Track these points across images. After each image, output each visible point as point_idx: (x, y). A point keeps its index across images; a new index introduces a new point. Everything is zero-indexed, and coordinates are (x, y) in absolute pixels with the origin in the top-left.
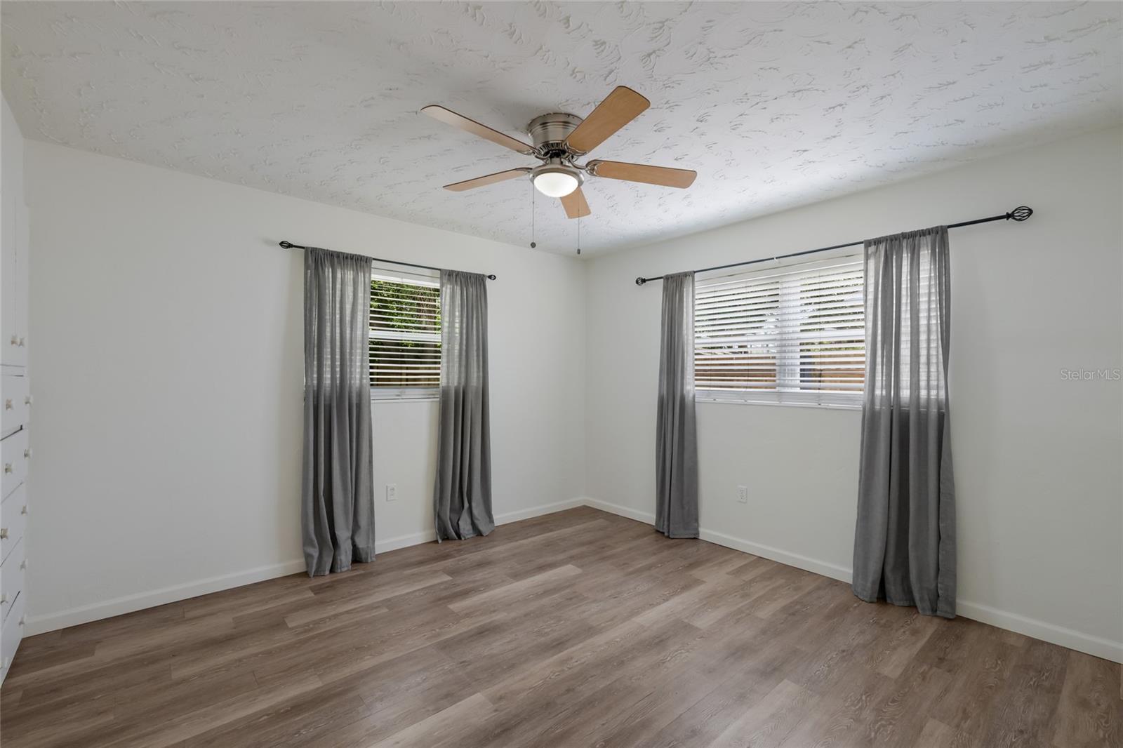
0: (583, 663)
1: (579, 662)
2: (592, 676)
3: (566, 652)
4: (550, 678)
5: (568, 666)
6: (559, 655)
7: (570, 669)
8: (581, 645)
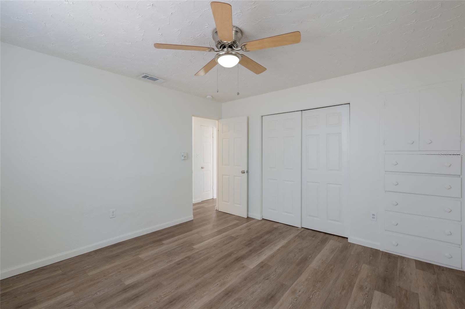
0: (215, 284)
1: (217, 284)
2: (211, 278)
3: (223, 289)
4: (228, 276)
5: (221, 282)
6: (225, 288)
7: (220, 281)
8: (216, 294)
